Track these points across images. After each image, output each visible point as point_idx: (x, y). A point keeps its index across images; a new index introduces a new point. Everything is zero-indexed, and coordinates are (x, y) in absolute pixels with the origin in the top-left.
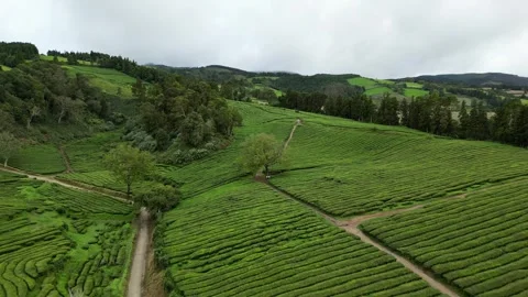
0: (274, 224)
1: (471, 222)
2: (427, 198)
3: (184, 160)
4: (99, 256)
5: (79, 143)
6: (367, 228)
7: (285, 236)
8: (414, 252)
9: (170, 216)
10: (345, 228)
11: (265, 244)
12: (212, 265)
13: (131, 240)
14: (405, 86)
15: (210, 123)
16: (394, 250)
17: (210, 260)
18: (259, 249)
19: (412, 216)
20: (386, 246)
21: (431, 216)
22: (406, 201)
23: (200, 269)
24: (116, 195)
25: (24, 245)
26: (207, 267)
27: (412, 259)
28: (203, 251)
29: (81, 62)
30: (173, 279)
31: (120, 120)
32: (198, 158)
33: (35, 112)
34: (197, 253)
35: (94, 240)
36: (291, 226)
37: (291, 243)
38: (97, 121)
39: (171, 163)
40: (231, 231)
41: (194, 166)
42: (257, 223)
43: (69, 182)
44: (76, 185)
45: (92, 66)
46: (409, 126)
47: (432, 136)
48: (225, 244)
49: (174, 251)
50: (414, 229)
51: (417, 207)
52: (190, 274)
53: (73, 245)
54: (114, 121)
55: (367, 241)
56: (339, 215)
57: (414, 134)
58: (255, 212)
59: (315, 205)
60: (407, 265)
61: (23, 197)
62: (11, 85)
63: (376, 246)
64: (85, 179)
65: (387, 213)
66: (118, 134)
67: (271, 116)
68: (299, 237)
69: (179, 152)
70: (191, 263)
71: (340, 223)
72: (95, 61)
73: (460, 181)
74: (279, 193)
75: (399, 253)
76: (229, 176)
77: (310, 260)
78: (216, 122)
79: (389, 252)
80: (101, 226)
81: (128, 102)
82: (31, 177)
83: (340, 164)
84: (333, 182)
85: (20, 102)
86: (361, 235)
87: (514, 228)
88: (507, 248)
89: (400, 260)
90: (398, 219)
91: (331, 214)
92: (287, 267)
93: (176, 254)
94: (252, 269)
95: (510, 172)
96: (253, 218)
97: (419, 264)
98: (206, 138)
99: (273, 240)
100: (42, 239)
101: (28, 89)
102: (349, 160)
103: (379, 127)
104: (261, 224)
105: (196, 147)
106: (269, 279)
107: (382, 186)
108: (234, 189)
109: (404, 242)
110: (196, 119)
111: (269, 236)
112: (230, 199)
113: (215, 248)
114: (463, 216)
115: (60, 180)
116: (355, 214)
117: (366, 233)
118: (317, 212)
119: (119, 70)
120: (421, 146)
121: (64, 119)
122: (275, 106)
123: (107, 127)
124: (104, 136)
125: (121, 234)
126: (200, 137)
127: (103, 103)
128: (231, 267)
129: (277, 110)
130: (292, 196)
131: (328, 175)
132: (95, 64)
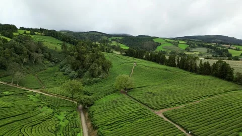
0: (133, 112)
1: (200, 112)
2: (186, 102)
3: (90, 83)
4: (70, 124)
5: (42, 73)
6: (166, 115)
7: (137, 117)
8: (181, 123)
9: (92, 108)
10: (158, 114)
11: (131, 120)
12: (113, 128)
13: (79, 118)
14: (178, 42)
15: (100, 67)
16: (175, 123)
17: (112, 126)
18: (129, 122)
19: (181, 110)
20: (172, 121)
21: (187, 110)
22: (179, 103)
23: (109, 129)
24: (66, 98)
25: (43, 121)
26: (112, 129)
27: (181, 126)
28: (109, 123)
29: (36, 33)
30: (101, 133)
31: (56, 61)
32: (96, 82)
33: (25, 60)
34: (107, 124)
35: (65, 118)
36: (139, 114)
37: (140, 120)
38: (47, 62)
39: (86, 84)
40: (118, 115)
41: (95, 85)
42: (126, 112)
43: (46, 93)
44: (49, 94)
45: (41, 35)
46: (180, 68)
47: (189, 73)
48: (116, 120)
49: (99, 122)
50: (182, 115)
51: (182, 106)
52: (107, 131)
53: (59, 120)
54: (54, 62)
55: (166, 119)
56: (155, 109)
57: (182, 72)
58: (125, 107)
59: (146, 105)
60: (179, 128)
61: (32, 100)
62: (13, 49)
63: (169, 121)
64: (52, 91)
65: (172, 108)
66: (57, 68)
67: (123, 61)
68: (142, 118)
69: (88, 79)
70: (106, 127)
71: (156, 112)
72: (42, 32)
73: (198, 96)
74: (132, 99)
75: (176, 124)
76: (111, 91)
77: (147, 127)
78: (103, 66)
79: (173, 123)
80: (65, 112)
81: (60, 53)
82: (30, 90)
83: (153, 85)
84: (151, 95)
85: (18, 56)
86: (163, 117)
87: (214, 115)
88: (211, 122)
89: (177, 126)
90: (176, 111)
91: (152, 108)
92: (140, 129)
93: (100, 124)
94: (128, 130)
95: (215, 92)
96: (124, 110)
97: (183, 128)
98: (99, 74)
99: (133, 119)
100: (48, 118)
101: (21, 50)
102: (157, 84)
103: (168, 68)
104: (128, 113)
105: (95, 77)
106: (135, 133)
107: (170, 97)
108: (114, 97)
109: (178, 120)
110: (95, 66)
111: (132, 117)
112: (114, 101)
113: (113, 122)
114: (198, 110)
115: (42, 92)
116: (161, 109)
117: (165, 116)
118: (147, 108)
119: (53, 37)
120: (185, 78)
121: (35, 62)
122: (124, 55)
123: (52, 65)
124: (51, 69)
125: (74, 115)
126: (97, 73)
127: (50, 54)
128: (120, 129)
129: (125, 57)
130: (137, 100)
131: (149, 91)
132: (42, 34)
